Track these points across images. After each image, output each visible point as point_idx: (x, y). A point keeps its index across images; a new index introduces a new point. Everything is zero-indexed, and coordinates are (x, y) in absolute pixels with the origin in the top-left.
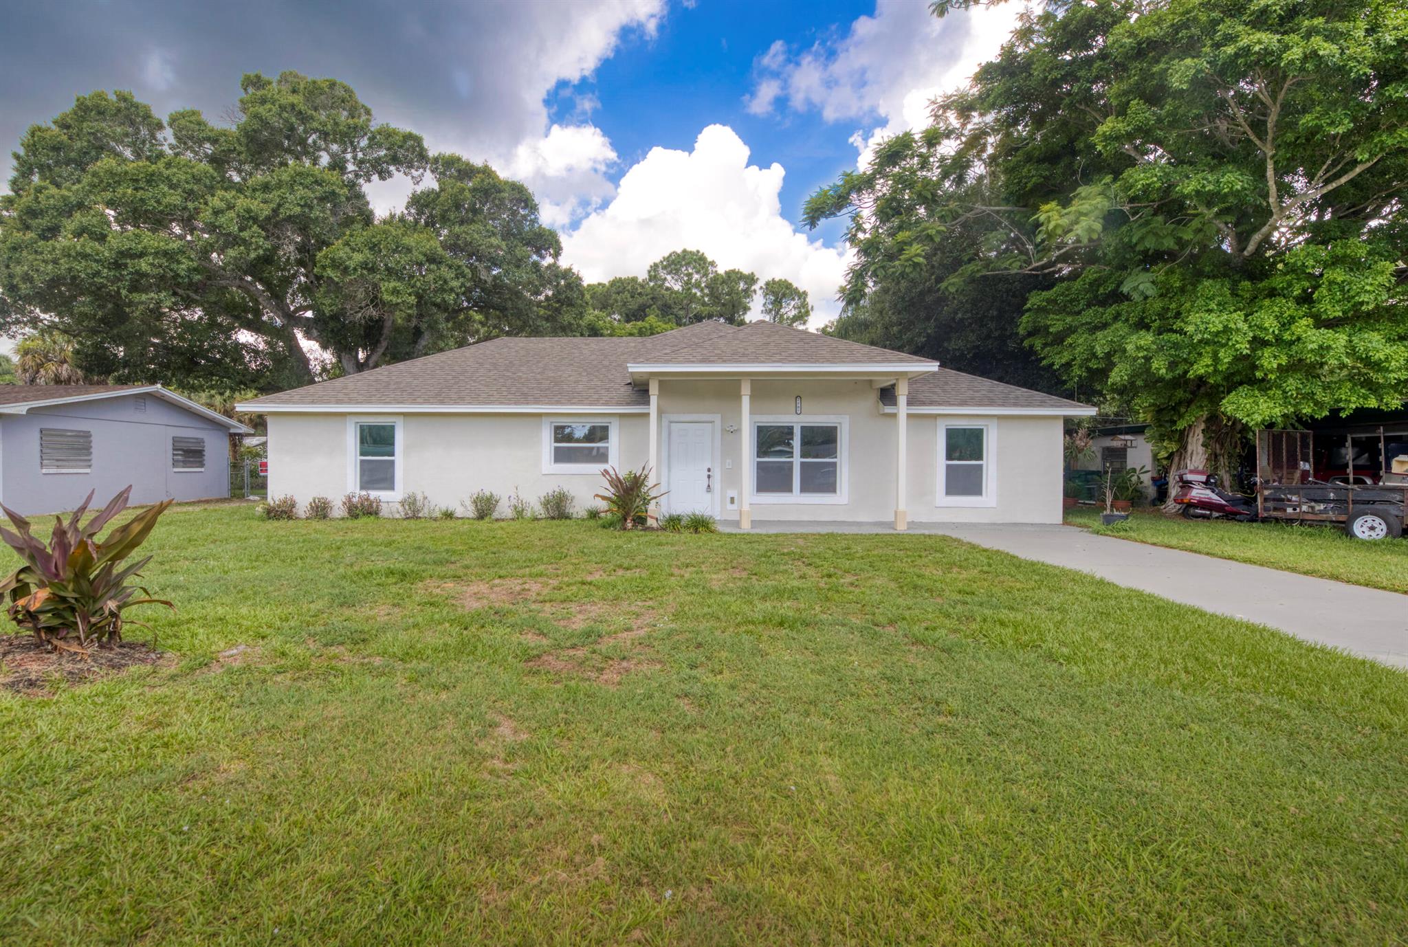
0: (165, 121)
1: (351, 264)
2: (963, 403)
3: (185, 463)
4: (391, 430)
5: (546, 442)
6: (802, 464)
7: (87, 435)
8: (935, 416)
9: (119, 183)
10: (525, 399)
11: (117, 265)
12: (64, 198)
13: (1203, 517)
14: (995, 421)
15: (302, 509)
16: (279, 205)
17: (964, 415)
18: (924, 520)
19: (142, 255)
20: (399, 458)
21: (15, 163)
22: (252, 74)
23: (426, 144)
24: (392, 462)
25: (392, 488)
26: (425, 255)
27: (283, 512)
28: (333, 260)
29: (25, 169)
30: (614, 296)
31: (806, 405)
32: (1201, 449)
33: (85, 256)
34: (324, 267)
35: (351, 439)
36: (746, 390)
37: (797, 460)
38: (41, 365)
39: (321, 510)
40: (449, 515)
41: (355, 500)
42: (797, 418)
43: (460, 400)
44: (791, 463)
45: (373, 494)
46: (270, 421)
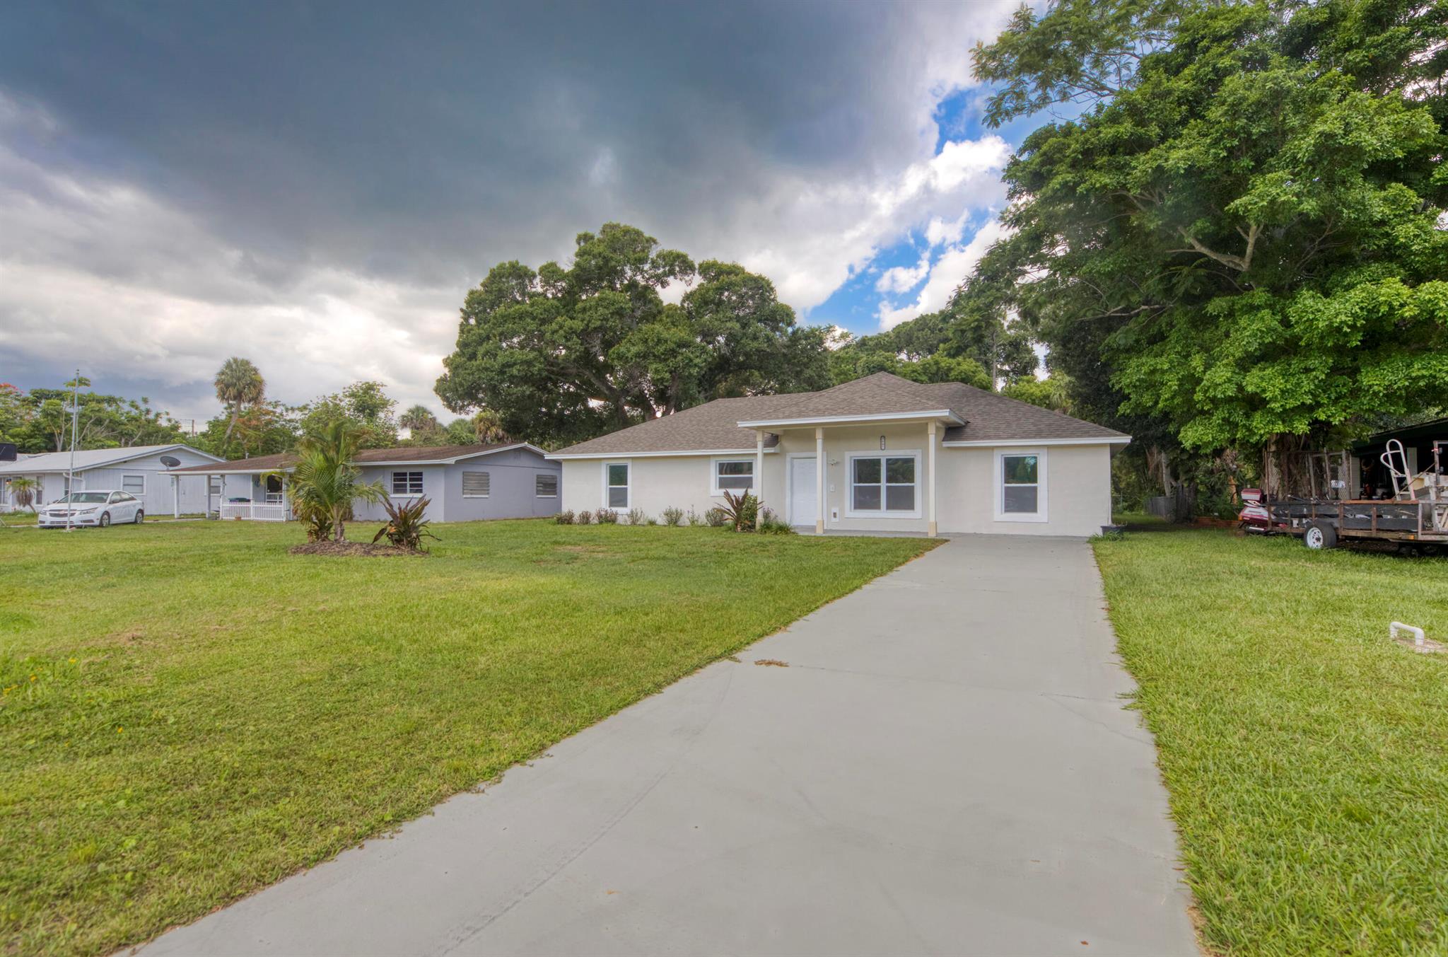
0: (537, 271)
1: (629, 355)
2: (1012, 437)
3: (545, 492)
4: (624, 469)
5: (713, 475)
6: (888, 487)
7: (487, 475)
8: (993, 448)
9: (505, 321)
10: (702, 445)
11: (502, 372)
12: (480, 334)
13: (1259, 533)
14: (1046, 450)
15: (576, 518)
16: (589, 321)
17: (1018, 446)
18: (984, 531)
19: (515, 364)
20: (630, 486)
21: (461, 314)
22: (582, 232)
23: (690, 258)
24: (626, 489)
25: (625, 505)
26: (675, 343)
27: (567, 520)
28: (618, 354)
29: (467, 315)
30: (916, 334)
31: (889, 442)
32: (1275, 470)
33: (486, 369)
34: (613, 359)
35: (603, 476)
36: (819, 435)
37: (883, 484)
38: (488, 429)
39: (585, 519)
40: (652, 523)
41: (603, 513)
42: (884, 453)
43: (663, 448)
44: (879, 487)
45: (614, 509)
46: (564, 464)
